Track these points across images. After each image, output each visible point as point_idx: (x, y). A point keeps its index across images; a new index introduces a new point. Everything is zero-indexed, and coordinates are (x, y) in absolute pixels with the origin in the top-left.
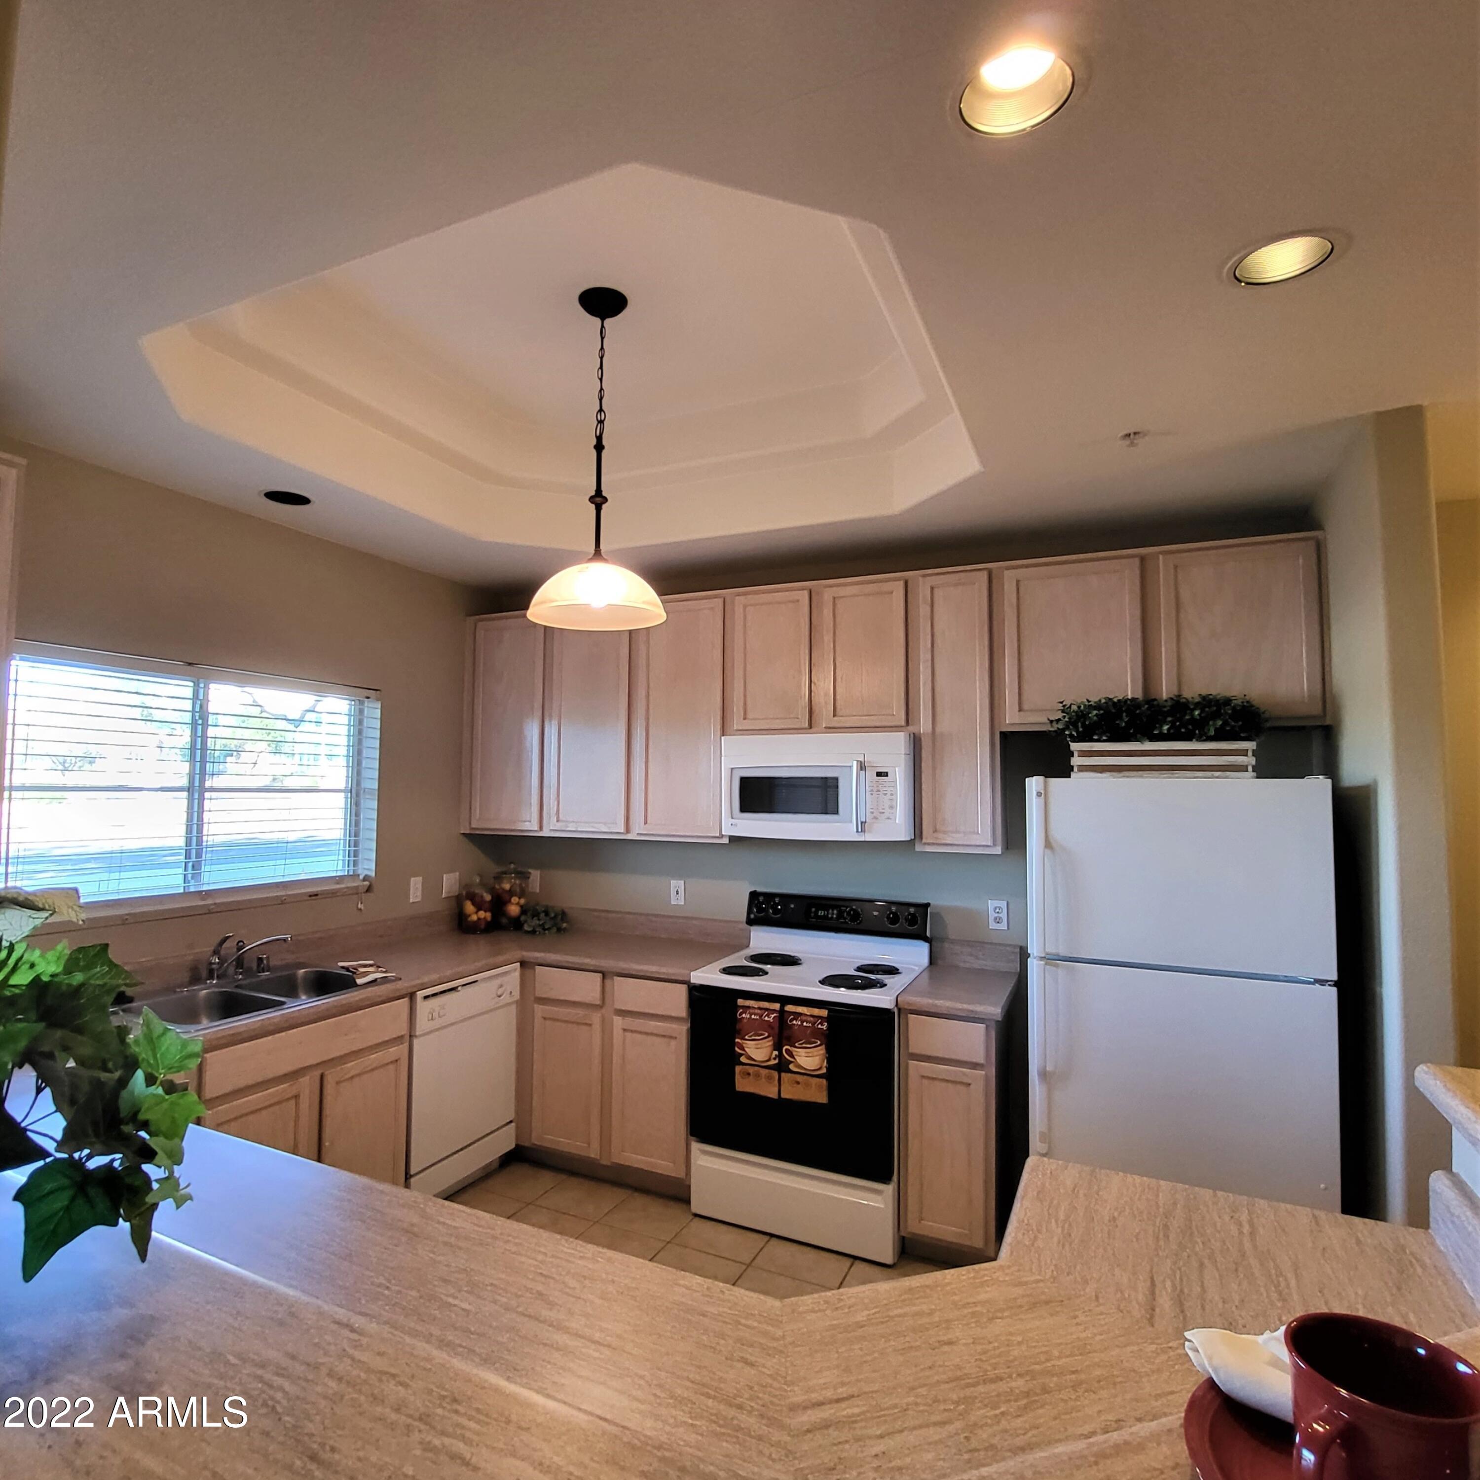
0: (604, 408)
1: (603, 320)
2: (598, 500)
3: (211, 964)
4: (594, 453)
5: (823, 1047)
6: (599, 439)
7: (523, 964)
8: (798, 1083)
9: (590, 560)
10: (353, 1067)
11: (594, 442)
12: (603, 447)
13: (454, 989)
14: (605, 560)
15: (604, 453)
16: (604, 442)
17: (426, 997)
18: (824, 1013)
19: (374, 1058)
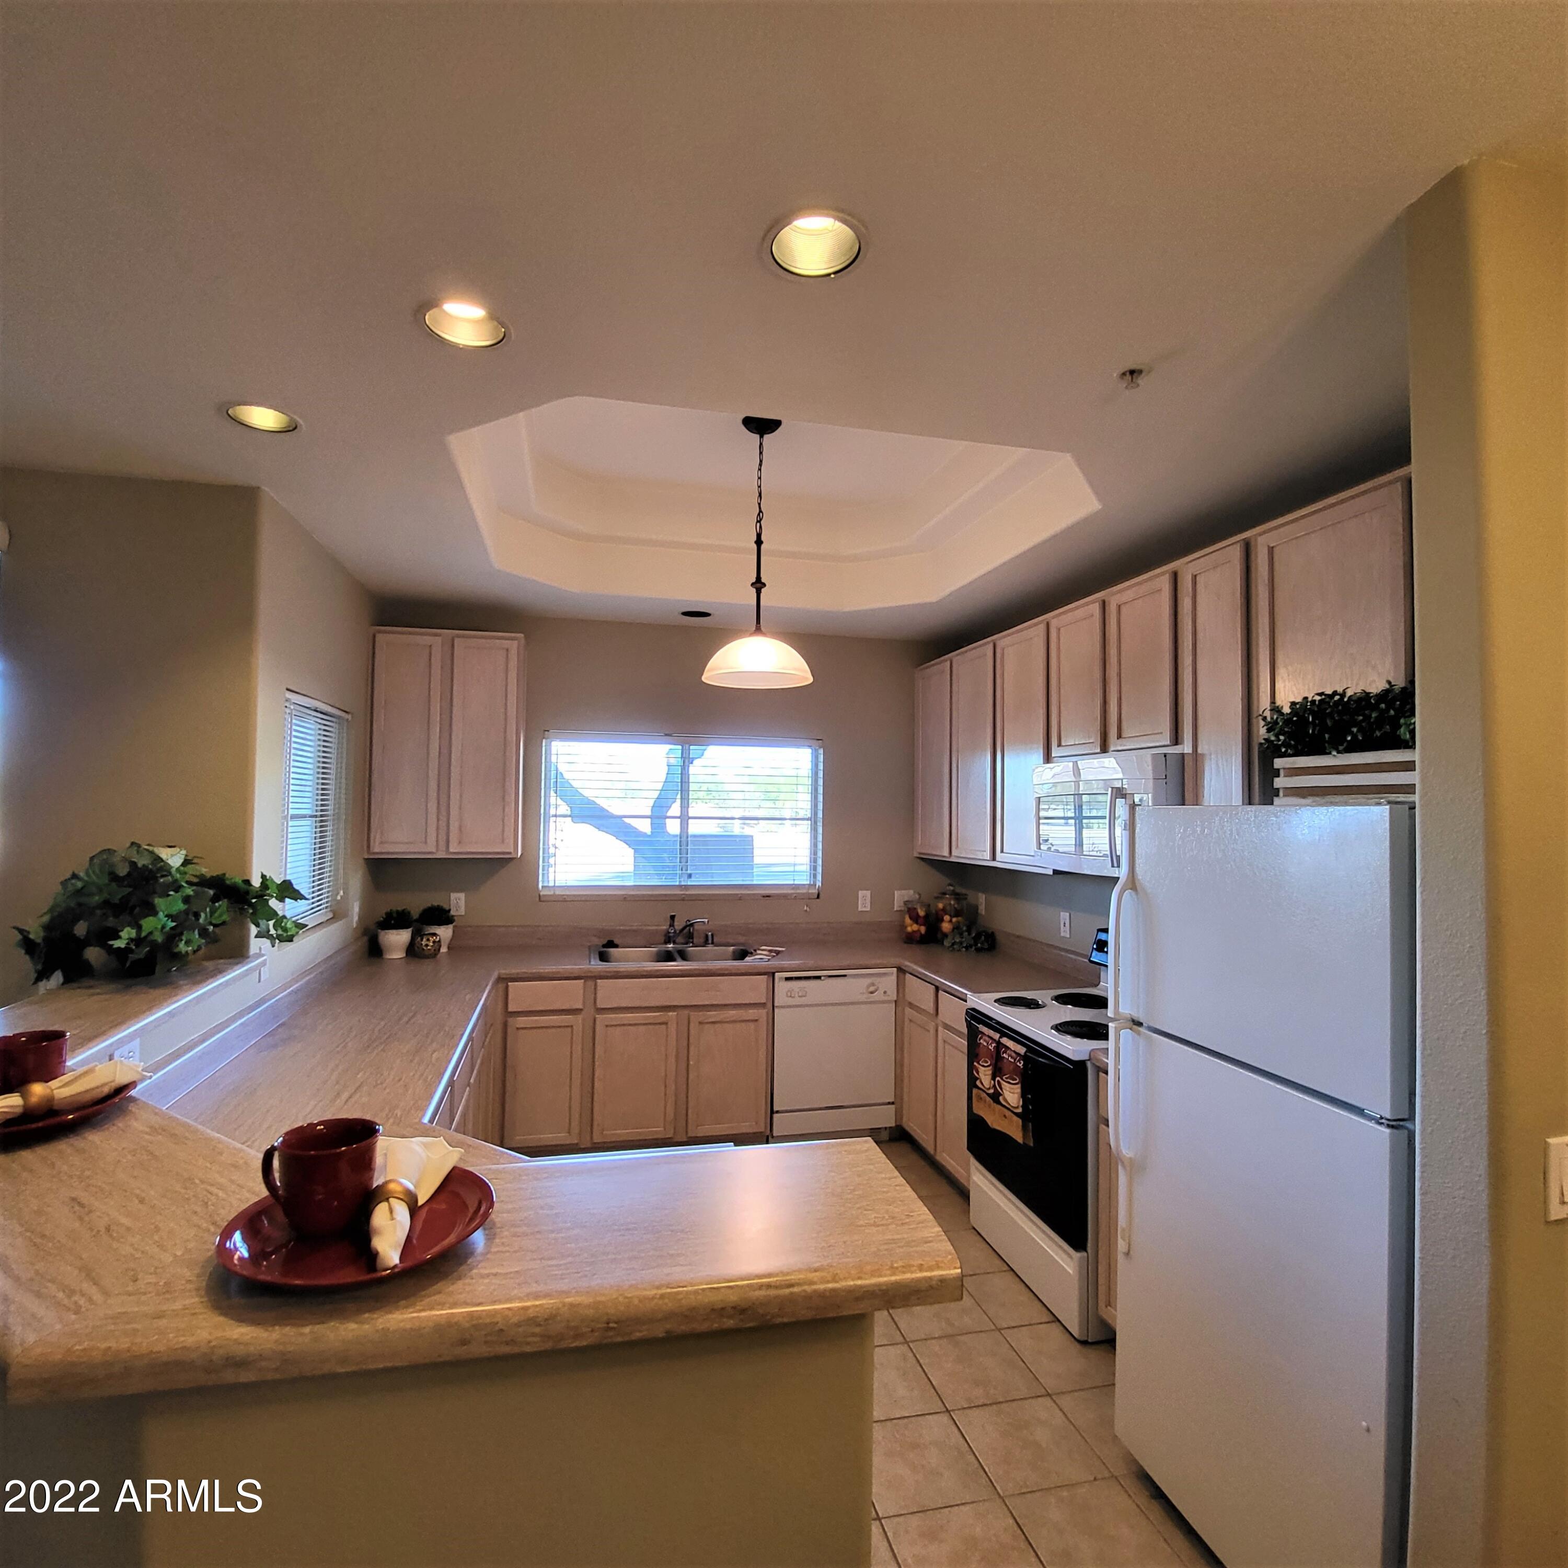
0: (762, 510)
1: (761, 437)
2: (758, 585)
3: (669, 933)
4: (755, 546)
5: (1019, 1086)
6: (759, 536)
7: (901, 971)
8: (1005, 1116)
9: (751, 635)
10: (713, 1015)
11: (755, 539)
12: (762, 542)
13: (819, 978)
14: (764, 634)
15: (763, 547)
16: (763, 538)
17: (787, 979)
18: (1022, 1050)
19: (732, 1013)
